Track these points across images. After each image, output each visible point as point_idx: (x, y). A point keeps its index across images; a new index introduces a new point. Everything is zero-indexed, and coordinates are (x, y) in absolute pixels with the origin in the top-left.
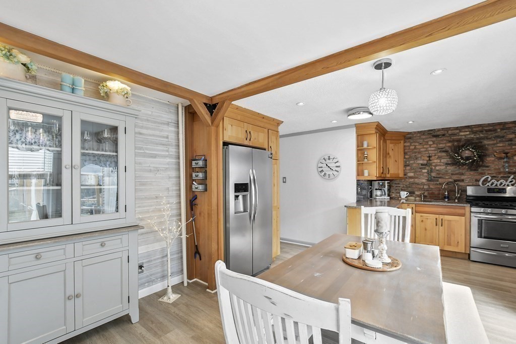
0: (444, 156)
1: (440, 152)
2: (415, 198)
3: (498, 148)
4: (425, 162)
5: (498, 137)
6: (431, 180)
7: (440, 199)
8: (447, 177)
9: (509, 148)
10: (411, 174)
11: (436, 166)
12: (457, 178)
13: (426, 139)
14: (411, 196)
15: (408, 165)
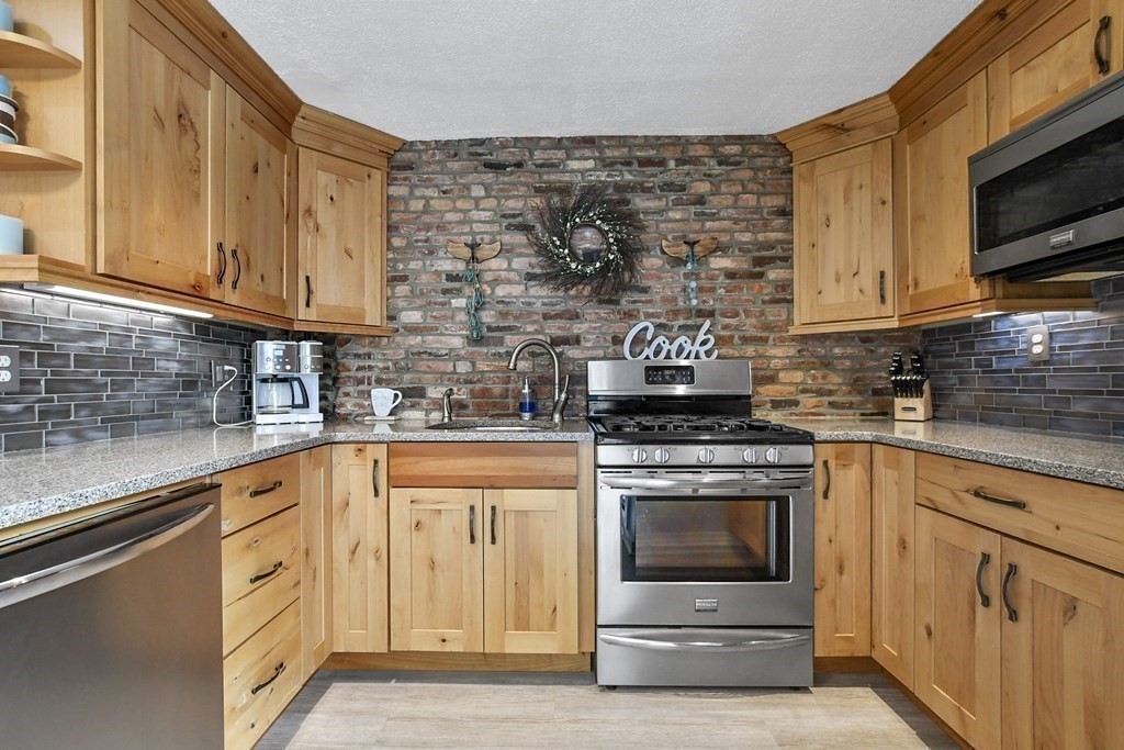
0: (520, 245)
1: (508, 227)
2: (428, 412)
3: (670, 225)
4: (461, 266)
5: (668, 187)
6: (478, 340)
7: (508, 415)
8: (530, 328)
9: (697, 226)
10: (412, 317)
11: (496, 282)
12: (560, 333)
13: (463, 173)
14: (413, 406)
15: (403, 279)
